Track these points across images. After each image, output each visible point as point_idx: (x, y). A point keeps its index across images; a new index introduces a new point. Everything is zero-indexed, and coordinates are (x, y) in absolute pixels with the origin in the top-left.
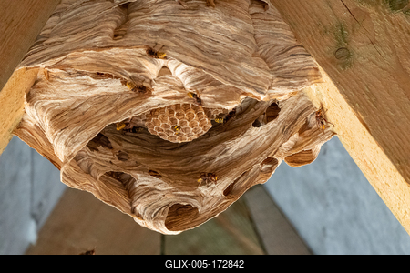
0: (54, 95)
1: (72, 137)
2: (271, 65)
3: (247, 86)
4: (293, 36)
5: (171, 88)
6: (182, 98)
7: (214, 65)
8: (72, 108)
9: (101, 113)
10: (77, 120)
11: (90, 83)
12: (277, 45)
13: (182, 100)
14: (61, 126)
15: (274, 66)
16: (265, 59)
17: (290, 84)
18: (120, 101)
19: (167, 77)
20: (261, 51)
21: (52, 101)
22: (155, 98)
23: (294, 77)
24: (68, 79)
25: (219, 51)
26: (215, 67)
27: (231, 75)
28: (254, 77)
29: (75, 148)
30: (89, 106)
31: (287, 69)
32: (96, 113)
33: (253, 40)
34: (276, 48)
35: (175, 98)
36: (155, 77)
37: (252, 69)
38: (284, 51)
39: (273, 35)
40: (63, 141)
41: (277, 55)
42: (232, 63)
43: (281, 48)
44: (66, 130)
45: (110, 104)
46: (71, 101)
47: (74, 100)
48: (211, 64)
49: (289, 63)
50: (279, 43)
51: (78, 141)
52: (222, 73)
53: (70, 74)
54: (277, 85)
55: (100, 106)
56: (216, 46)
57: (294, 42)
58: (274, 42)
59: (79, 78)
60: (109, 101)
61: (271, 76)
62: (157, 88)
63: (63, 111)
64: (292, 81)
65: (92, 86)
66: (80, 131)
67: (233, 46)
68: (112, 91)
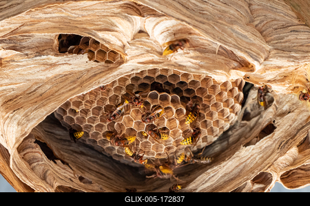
0: (7, 81)
1: (26, 115)
2: (268, 39)
3: (240, 49)
4: (295, 16)
5: (148, 51)
6: (160, 63)
7: (201, 22)
8: (28, 92)
9: (62, 91)
10: (33, 101)
11: (50, 62)
12: (275, 20)
13: (160, 65)
14: (14, 108)
15: (272, 40)
16: (261, 33)
17: (290, 57)
18: (85, 77)
19: (144, 39)
20: (256, 23)
21: (4, 88)
22: (128, 64)
23: (296, 51)
24: (24, 61)
25: (207, 11)
26: (201, 25)
27: (220, 35)
28: (247, 43)
29: (29, 126)
30: (48, 87)
31: (287, 44)
32: (56, 92)
33: (247, 8)
34: (275, 22)
35: (153, 62)
36: (129, 40)
37: (246, 34)
38: (284, 27)
39: (272, 10)
40: (16, 122)
41: (276, 29)
42: (221, 24)
43: (281, 23)
44: (19, 111)
45: (74, 82)
46: (28, 84)
47: (31, 84)
48: (196, 20)
49: (290, 37)
50: (278, 18)
51: (34, 118)
52: (210, 31)
53: (27, 55)
54: (274, 57)
55: (62, 85)
56: (203, 6)
57: (296, 22)
58: (273, 16)
59: (38, 58)
60: (72, 79)
61: (268, 47)
62: (131, 52)
63: (17, 96)
64: (293, 54)
65: (53, 65)
66: (36, 109)
67: (224, 8)
68: (77, 69)
